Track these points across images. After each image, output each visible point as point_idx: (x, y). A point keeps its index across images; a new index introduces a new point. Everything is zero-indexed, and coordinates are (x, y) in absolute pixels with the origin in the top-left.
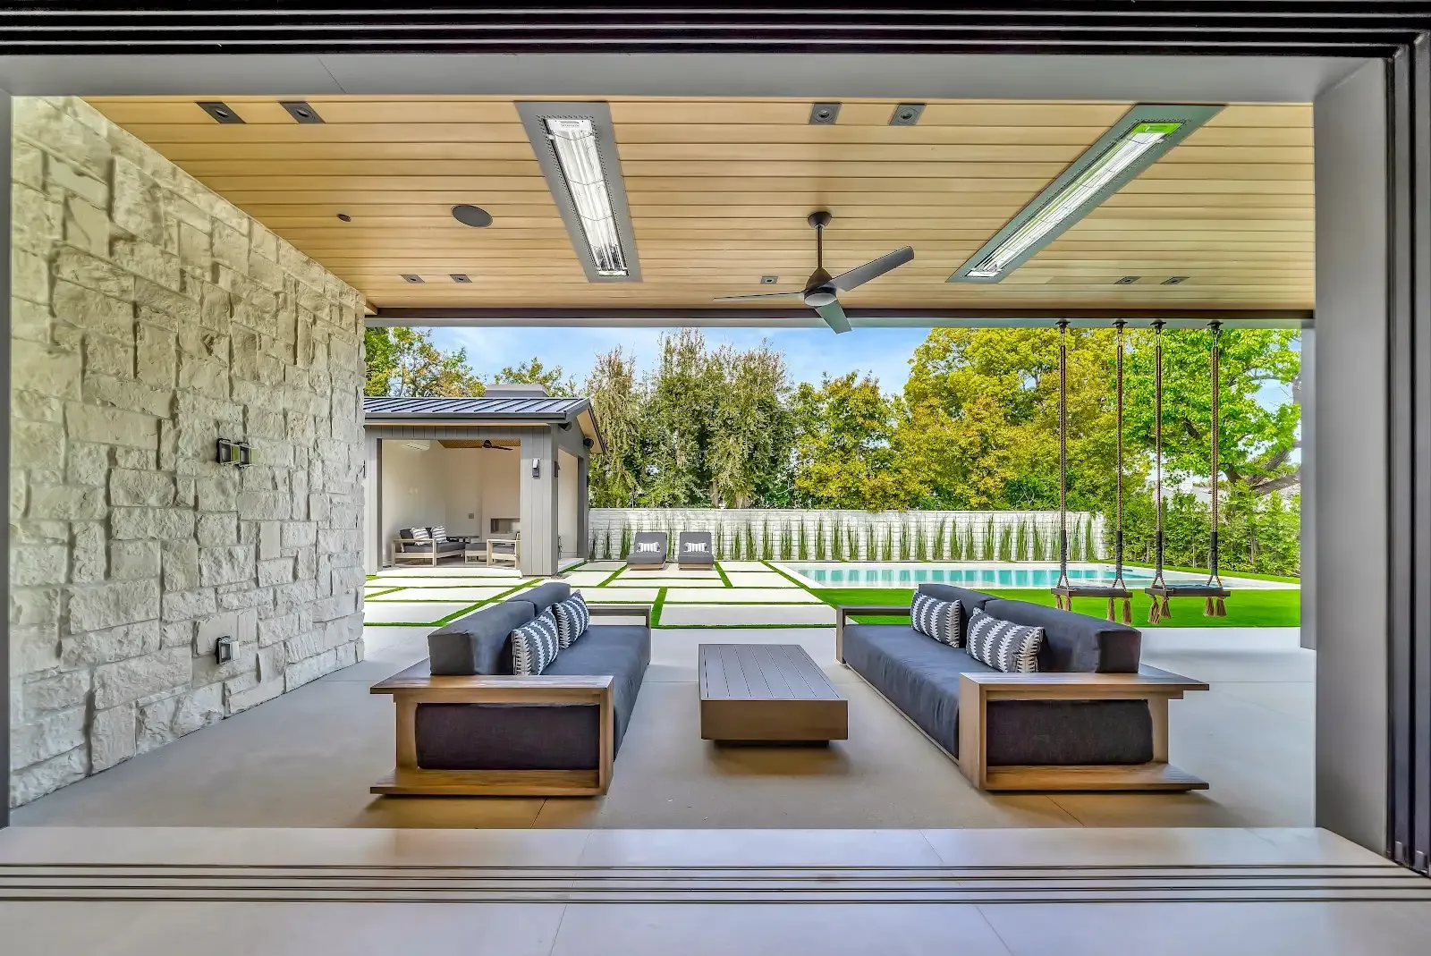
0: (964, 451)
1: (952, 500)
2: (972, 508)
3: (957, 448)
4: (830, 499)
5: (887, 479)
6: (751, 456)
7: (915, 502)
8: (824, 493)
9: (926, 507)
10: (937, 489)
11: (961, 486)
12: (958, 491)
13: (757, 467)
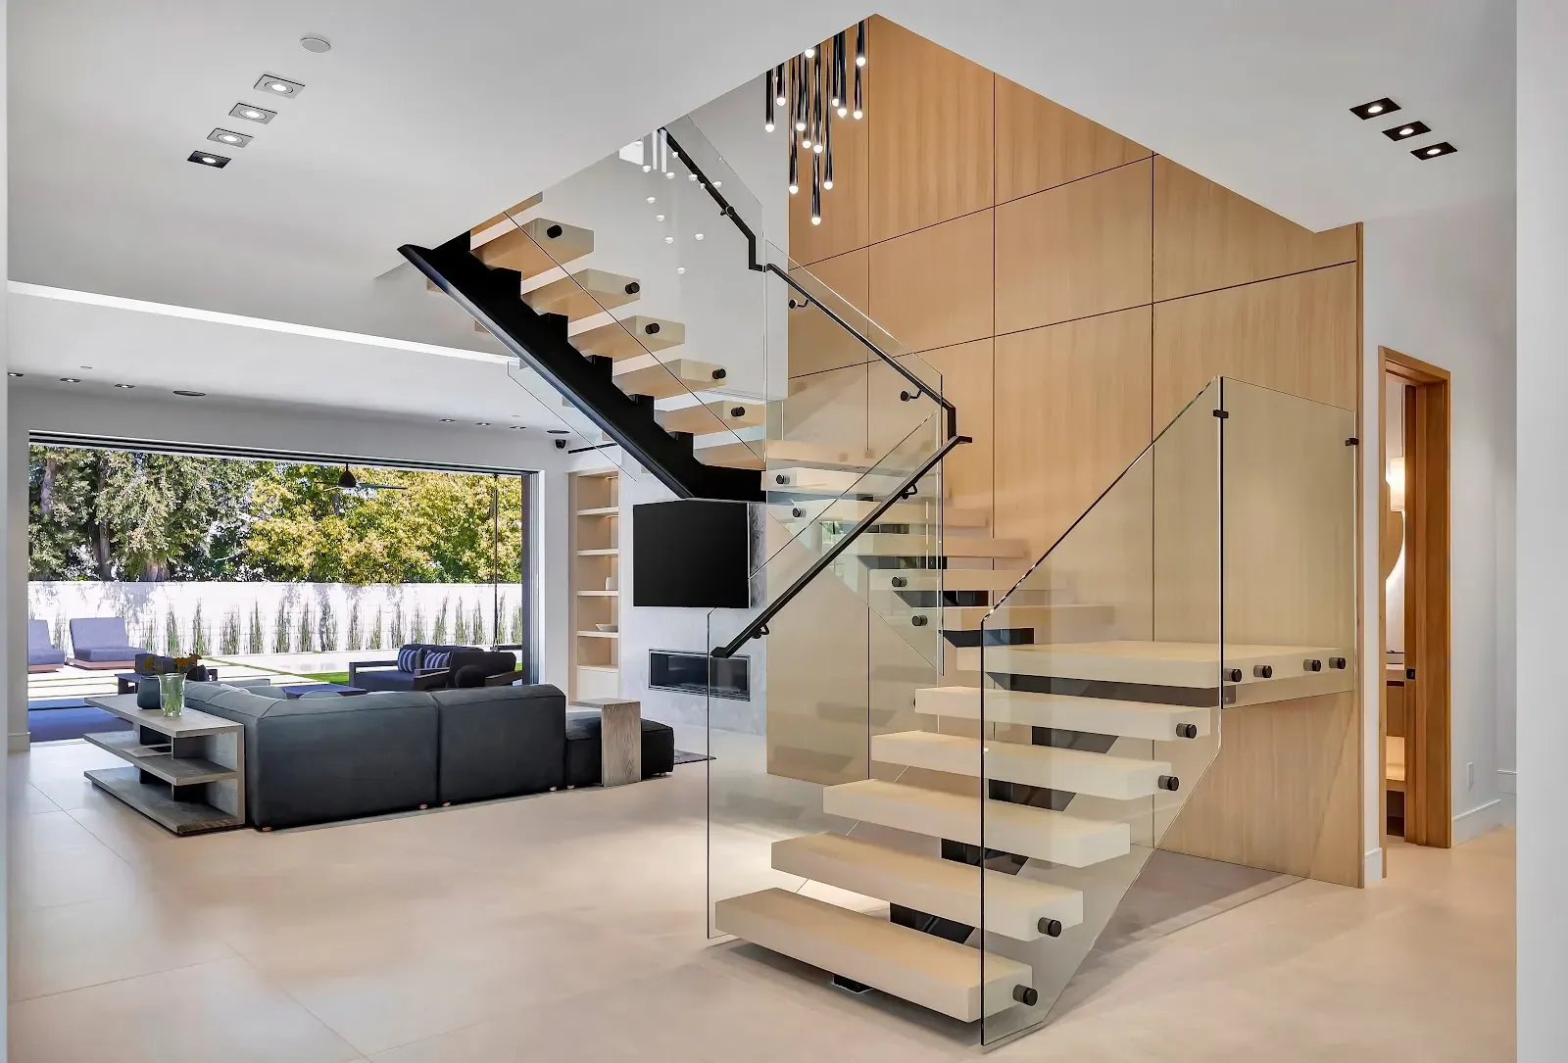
0: (471, 512)
1: (457, 571)
2: (482, 581)
3: (463, 507)
4: (297, 569)
5: (376, 543)
6: (179, 507)
7: (413, 575)
8: (290, 560)
9: (423, 579)
10: (440, 557)
11: (468, 553)
12: (465, 559)
13: (188, 522)
